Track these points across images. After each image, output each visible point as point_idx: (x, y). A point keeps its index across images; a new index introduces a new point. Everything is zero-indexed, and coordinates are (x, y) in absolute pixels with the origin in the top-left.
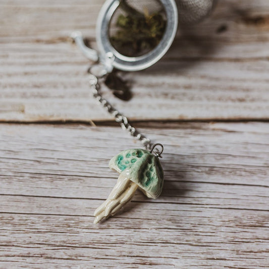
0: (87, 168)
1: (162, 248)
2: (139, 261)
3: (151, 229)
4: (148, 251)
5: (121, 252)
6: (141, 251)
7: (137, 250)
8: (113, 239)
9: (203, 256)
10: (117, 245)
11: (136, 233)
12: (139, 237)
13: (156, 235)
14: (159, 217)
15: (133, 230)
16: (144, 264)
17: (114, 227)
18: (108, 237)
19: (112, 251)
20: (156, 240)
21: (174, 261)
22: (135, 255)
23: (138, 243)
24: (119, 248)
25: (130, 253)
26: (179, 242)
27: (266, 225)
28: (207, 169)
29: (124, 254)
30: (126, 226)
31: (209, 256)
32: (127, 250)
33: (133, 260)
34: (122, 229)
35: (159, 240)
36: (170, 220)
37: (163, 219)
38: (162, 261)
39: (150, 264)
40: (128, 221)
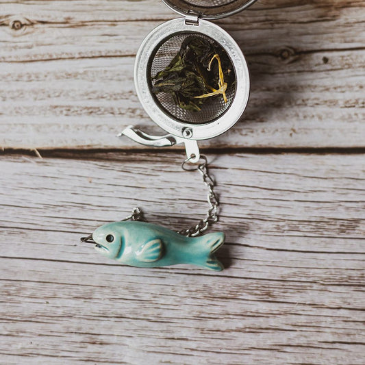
0: (31, 218)
1: (116, 324)
2: (88, 340)
3: (104, 299)
4: (100, 327)
5: (68, 327)
6: (91, 326)
7: (86, 326)
8: (60, 312)
9: (162, 335)
10: (64, 319)
11: (86, 304)
12: (89, 309)
13: (110, 307)
14: (114, 284)
15: (83, 300)
16: (94, 343)
17: (62, 296)
18: (54, 309)
19: (58, 327)
20: (109, 314)
21: (128, 341)
22: (84, 332)
23: (88, 317)
24: (66, 323)
25: (79, 329)
26: (135, 316)
27: (241, 297)
28: (177, 220)
29: (71, 330)
30: (75, 295)
31: (169, 335)
32: (75, 325)
33: (81, 338)
34: (70, 298)
35: (112, 313)
36: (127, 289)
37: (119, 287)
38: (114, 340)
39: (101, 344)
40: (78, 289)
